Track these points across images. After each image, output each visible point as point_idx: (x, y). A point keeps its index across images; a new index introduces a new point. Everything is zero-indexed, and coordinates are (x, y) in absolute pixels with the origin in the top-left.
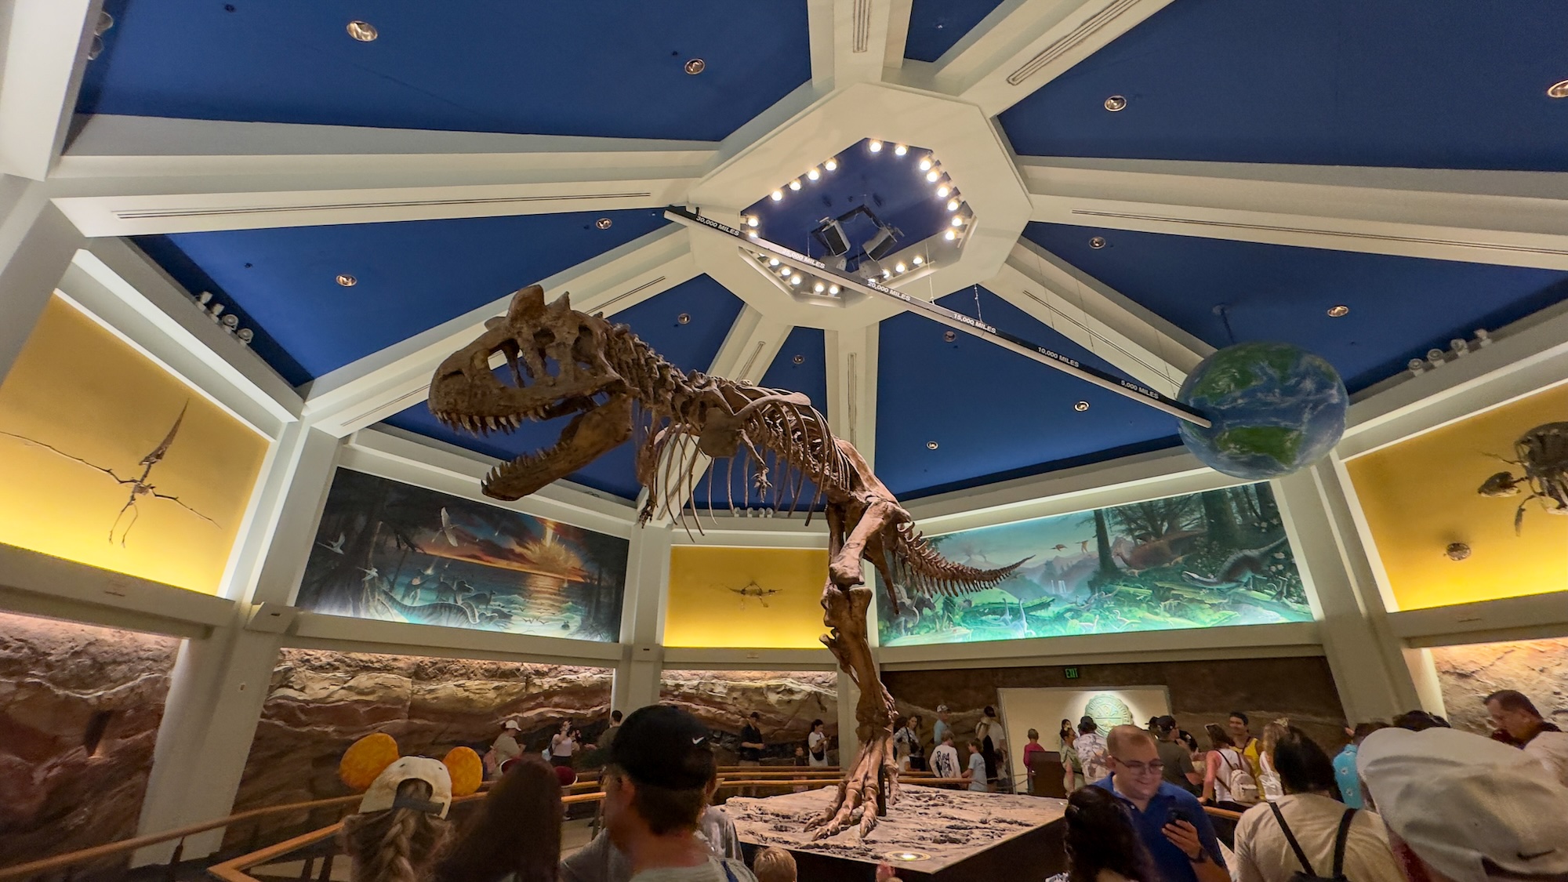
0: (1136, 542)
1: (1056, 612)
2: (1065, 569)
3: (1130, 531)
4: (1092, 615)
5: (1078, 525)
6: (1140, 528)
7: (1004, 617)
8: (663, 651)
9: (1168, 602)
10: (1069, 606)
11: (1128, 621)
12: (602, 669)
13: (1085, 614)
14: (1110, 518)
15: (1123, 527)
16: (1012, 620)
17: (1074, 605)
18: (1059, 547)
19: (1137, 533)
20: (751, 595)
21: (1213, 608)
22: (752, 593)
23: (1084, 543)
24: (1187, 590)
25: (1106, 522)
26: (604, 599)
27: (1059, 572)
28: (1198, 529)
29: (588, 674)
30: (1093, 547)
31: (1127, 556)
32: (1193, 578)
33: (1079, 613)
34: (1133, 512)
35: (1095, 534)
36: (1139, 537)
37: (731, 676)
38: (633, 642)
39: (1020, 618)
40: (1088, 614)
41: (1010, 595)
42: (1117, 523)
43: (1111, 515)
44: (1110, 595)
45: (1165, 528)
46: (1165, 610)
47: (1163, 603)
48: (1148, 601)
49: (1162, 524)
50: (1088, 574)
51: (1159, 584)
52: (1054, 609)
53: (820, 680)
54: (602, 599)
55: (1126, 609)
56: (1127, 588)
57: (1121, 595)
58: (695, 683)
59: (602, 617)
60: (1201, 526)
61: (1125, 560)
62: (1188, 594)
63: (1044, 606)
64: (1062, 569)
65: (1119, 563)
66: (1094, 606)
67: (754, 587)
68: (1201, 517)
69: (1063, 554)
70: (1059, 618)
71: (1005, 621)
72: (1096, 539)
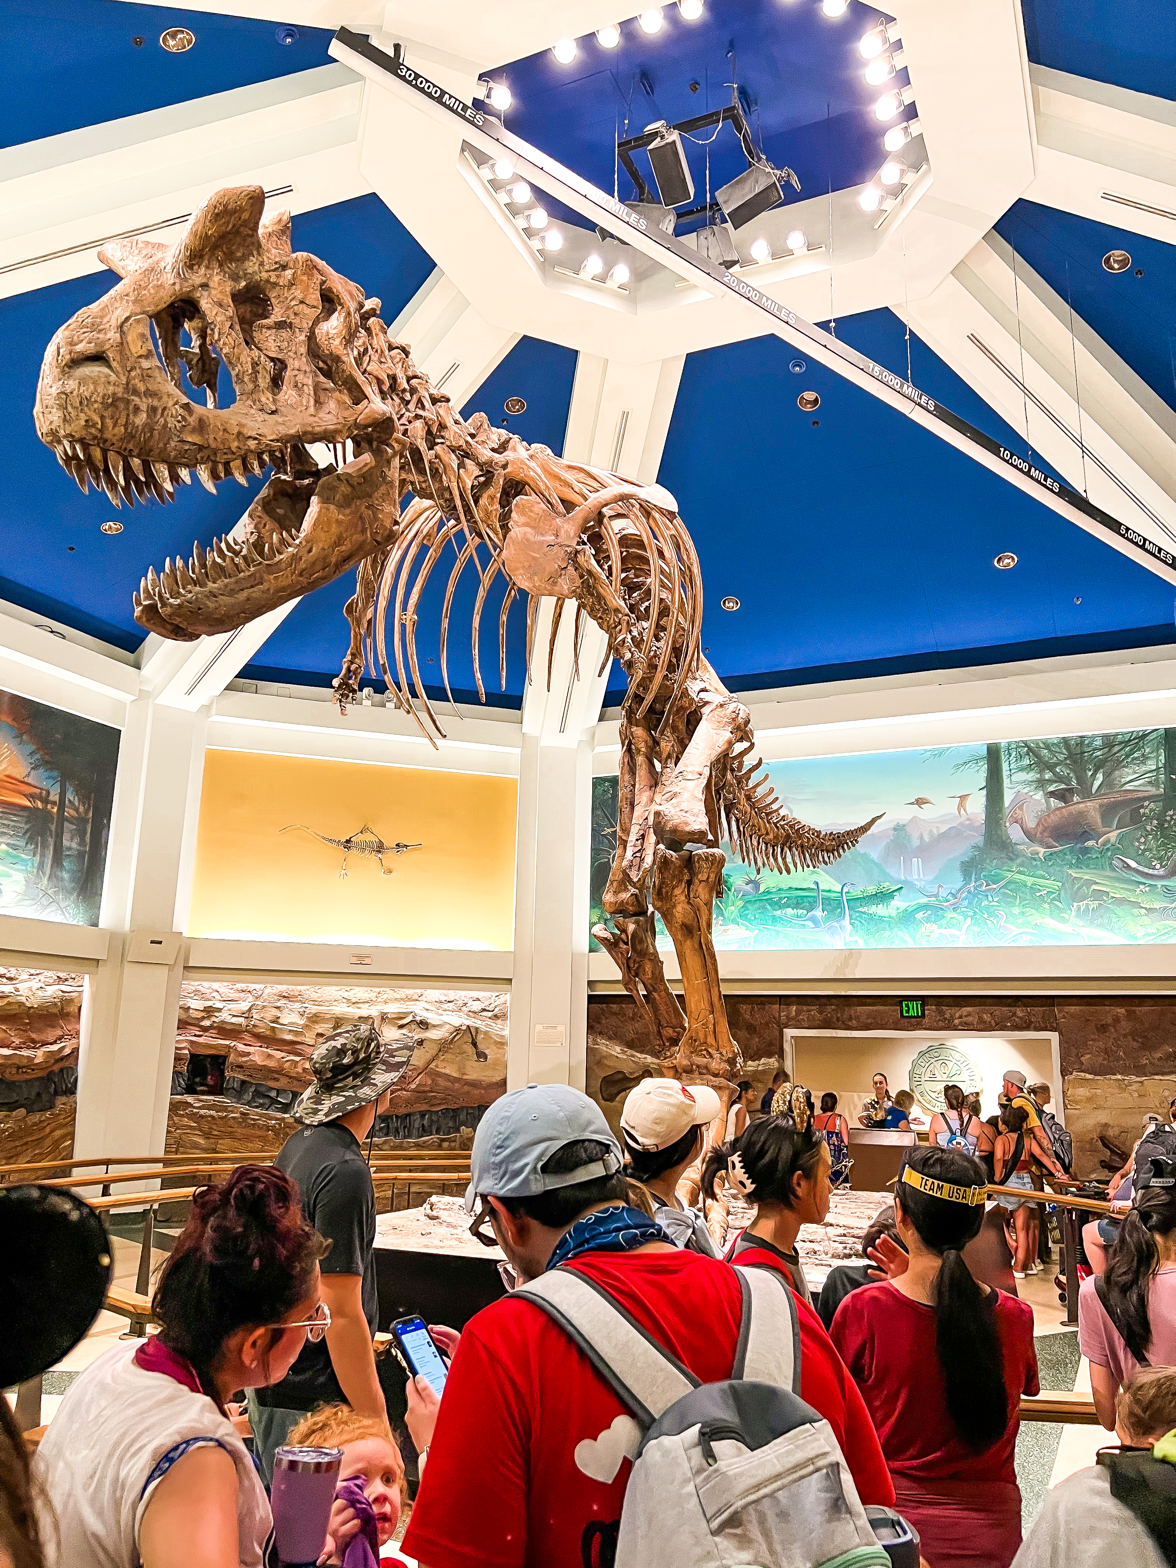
0: (1047, 802)
1: (901, 910)
2: (927, 838)
3: (1041, 783)
4: (960, 918)
5: (957, 767)
6: (1059, 779)
7: (813, 912)
8: (186, 946)
9: (1085, 902)
10: (925, 900)
11: (1018, 931)
12: (63, 975)
13: (950, 915)
14: (1013, 759)
15: (1032, 776)
16: (827, 919)
17: (934, 899)
18: (920, 802)
19: (1051, 788)
20: (363, 850)
21: (1151, 915)
22: (363, 847)
23: (963, 798)
24: (1117, 884)
25: (1005, 766)
26: (70, 843)
27: (916, 843)
28: (1149, 788)
29: (35, 984)
30: (977, 805)
31: (1031, 824)
32: (1128, 867)
33: (940, 913)
34: (1050, 750)
35: (984, 784)
36: (1052, 794)
37: (314, 996)
38: (127, 926)
39: (842, 915)
40: (954, 915)
41: (827, 877)
42: (1022, 769)
43: (1014, 754)
44: (995, 886)
45: (1097, 784)
46: (1077, 916)
47: (1075, 904)
48: (1054, 899)
49: (1094, 775)
50: (962, 850)
51: (1074, 873)
52: (898, 904)
53: (477, 1006)
54: (66, 843)
55: (1016, 910)
56: (1022, 877)
57: (1012, 886)
58: (244, 1006)
59: (66, 876)
60: (1154, 783)
61: (1027, 833)
62: (1118, 891)
63: (883, 897)
64: (921, 837)
65: (1015, 833)
66: (966, 903)
67: (368, 837)
68: (1158, 768)
69: (926, 813)
70: (907, 918)
71: (814, 920)
72: (984, 792)
